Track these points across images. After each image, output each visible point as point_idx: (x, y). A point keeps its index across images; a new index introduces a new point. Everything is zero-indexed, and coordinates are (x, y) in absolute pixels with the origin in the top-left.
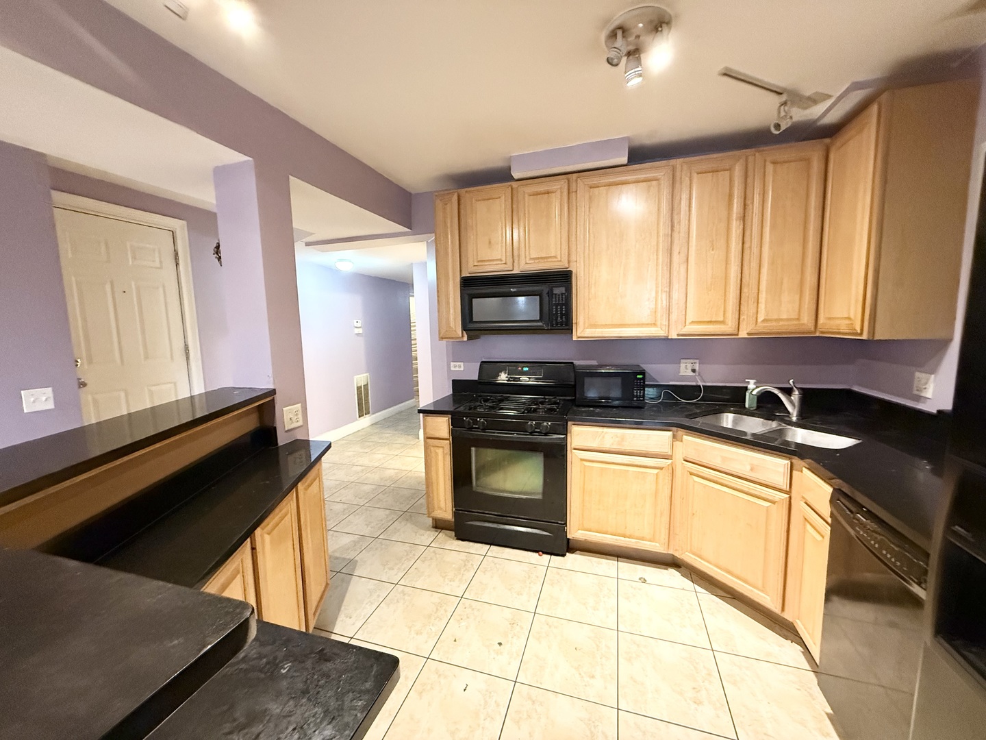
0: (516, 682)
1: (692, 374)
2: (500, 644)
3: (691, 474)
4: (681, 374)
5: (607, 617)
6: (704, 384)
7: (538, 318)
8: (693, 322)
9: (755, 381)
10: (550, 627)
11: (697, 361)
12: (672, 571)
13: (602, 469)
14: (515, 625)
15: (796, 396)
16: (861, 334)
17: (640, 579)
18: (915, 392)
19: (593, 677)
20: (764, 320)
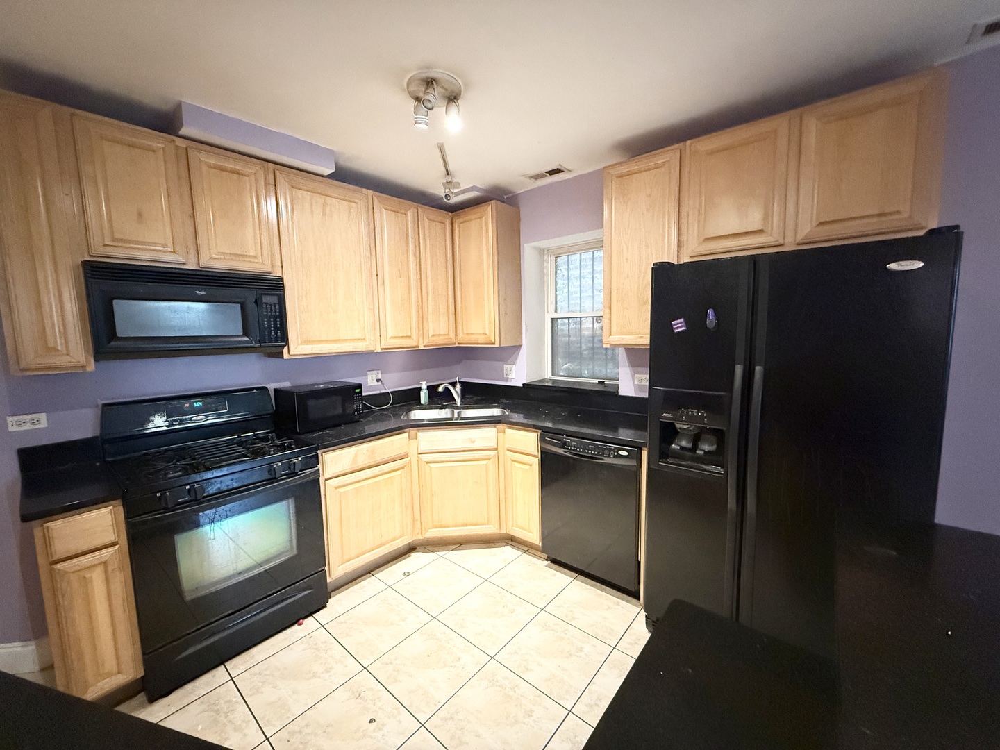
0: (423, 725)
1: (376, 383)
2: (371, 721)
3: (427, 463)
4: (369, 385)
5: (418, 616)
6: (392, 390)
7: (242, 334)
8: (392, 337)
9: (425, 382)
10: (391, 663)
11: (379, 372)
12: (414, 555)
13: (356, 489)
14: (363, 694)
15: (458, 386)
16: (494, 344)
17: (404, 574)
18: (505, 376)
19: (459, 659)
20: (433, 335)
